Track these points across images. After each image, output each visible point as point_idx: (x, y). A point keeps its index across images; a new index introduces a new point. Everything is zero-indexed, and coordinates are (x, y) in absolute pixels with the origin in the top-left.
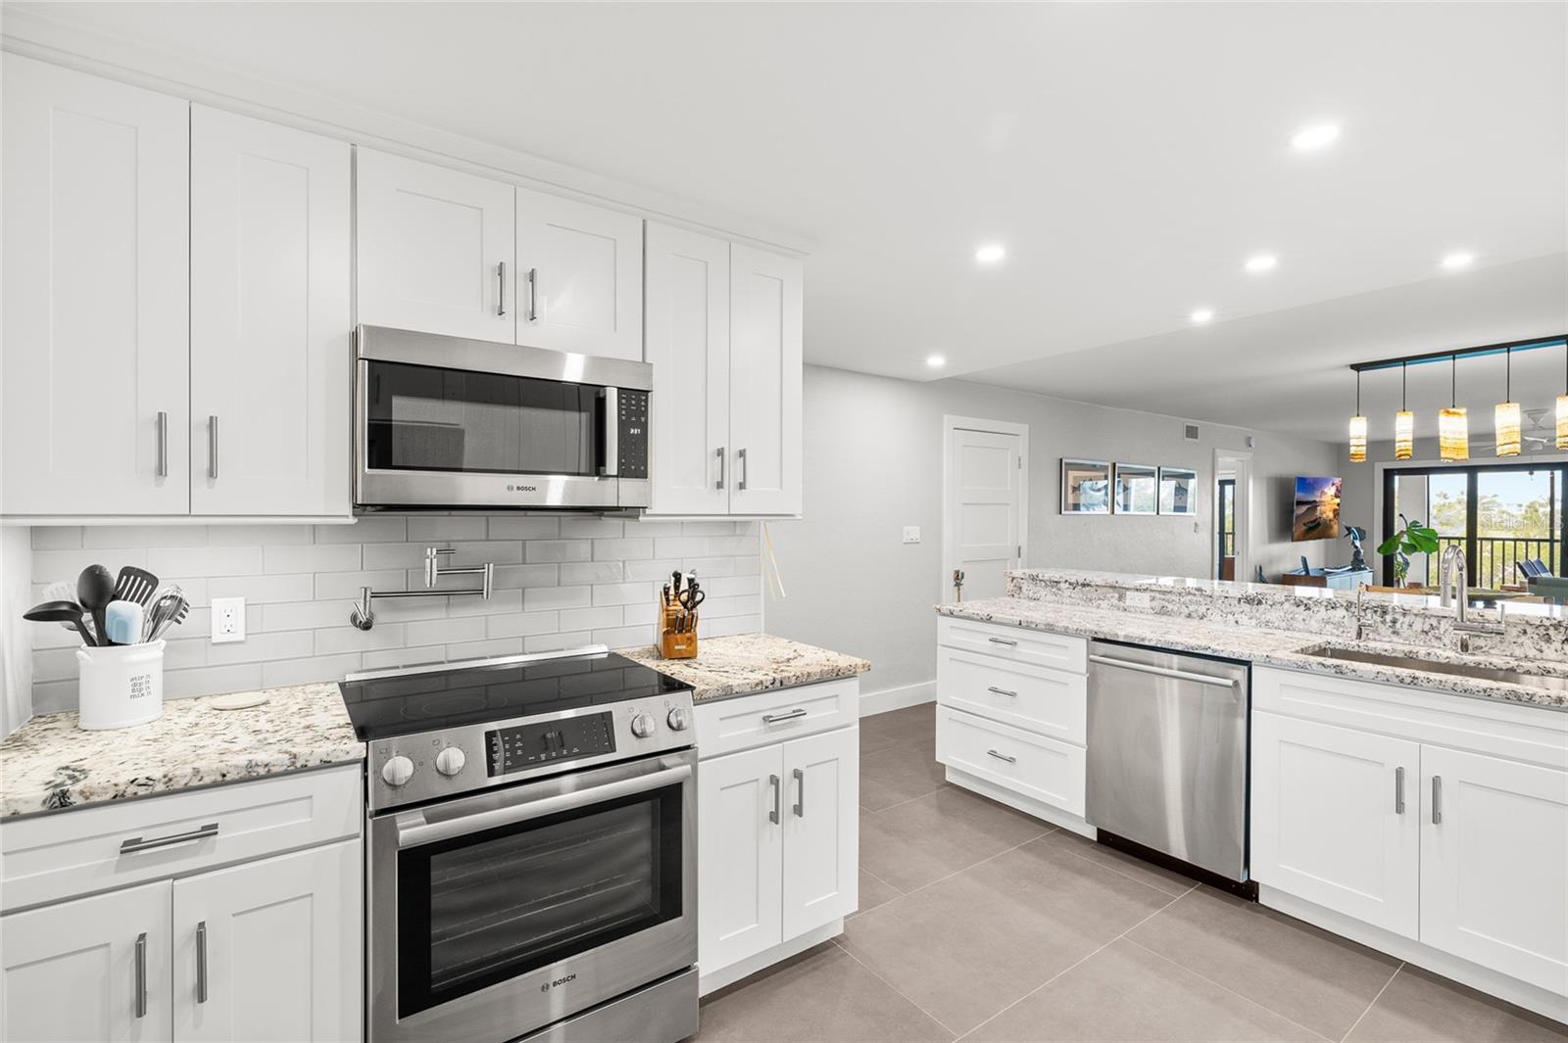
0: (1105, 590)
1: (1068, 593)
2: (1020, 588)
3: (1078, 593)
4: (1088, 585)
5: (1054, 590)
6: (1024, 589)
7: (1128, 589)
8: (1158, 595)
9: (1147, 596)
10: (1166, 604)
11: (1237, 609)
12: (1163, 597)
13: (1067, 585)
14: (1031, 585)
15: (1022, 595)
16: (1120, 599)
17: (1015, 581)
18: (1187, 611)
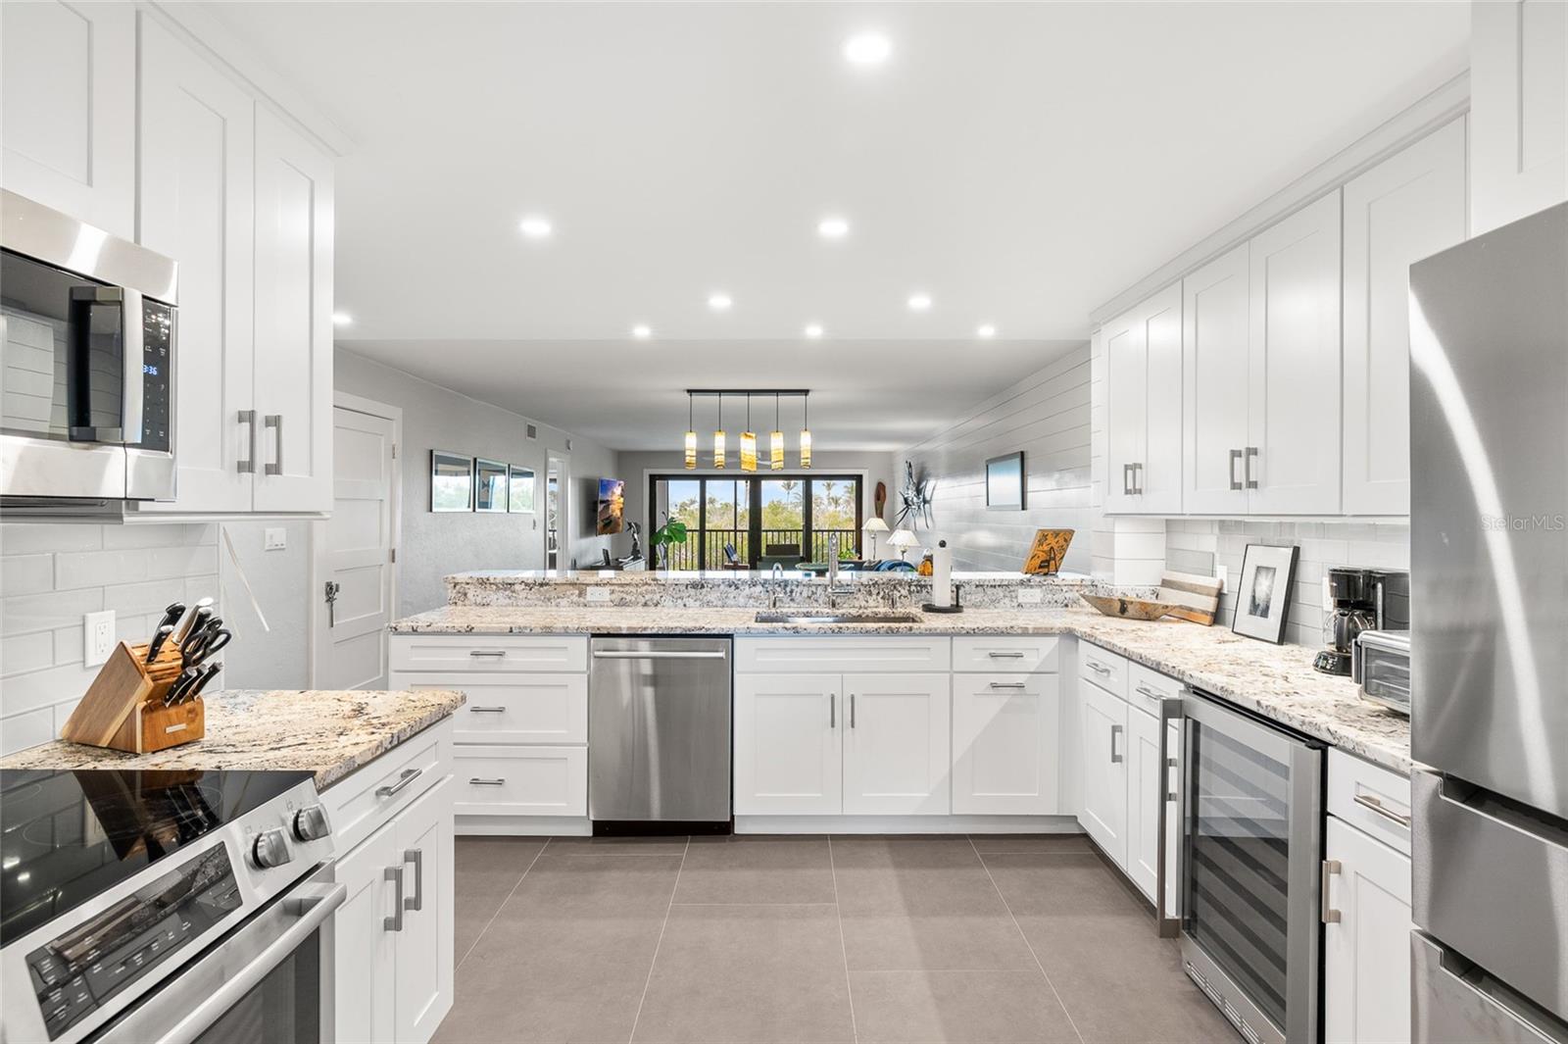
0: (565, 587)
1: (523, 595)
2: (465, 594)
3: (534, 594)
4: (547, 584)
5: (507, 593)
6: (470, 595)
7: (588, 585)
8: (616, 588)
9: (607, 589)
10: (625, 596)
11: (686, 594)
12: (622, 589)
13: (523, 586)
14: (479, 591)
15: (466, 602)
16: (580, 595)
17: (458, 587)
18: (643, 601)
